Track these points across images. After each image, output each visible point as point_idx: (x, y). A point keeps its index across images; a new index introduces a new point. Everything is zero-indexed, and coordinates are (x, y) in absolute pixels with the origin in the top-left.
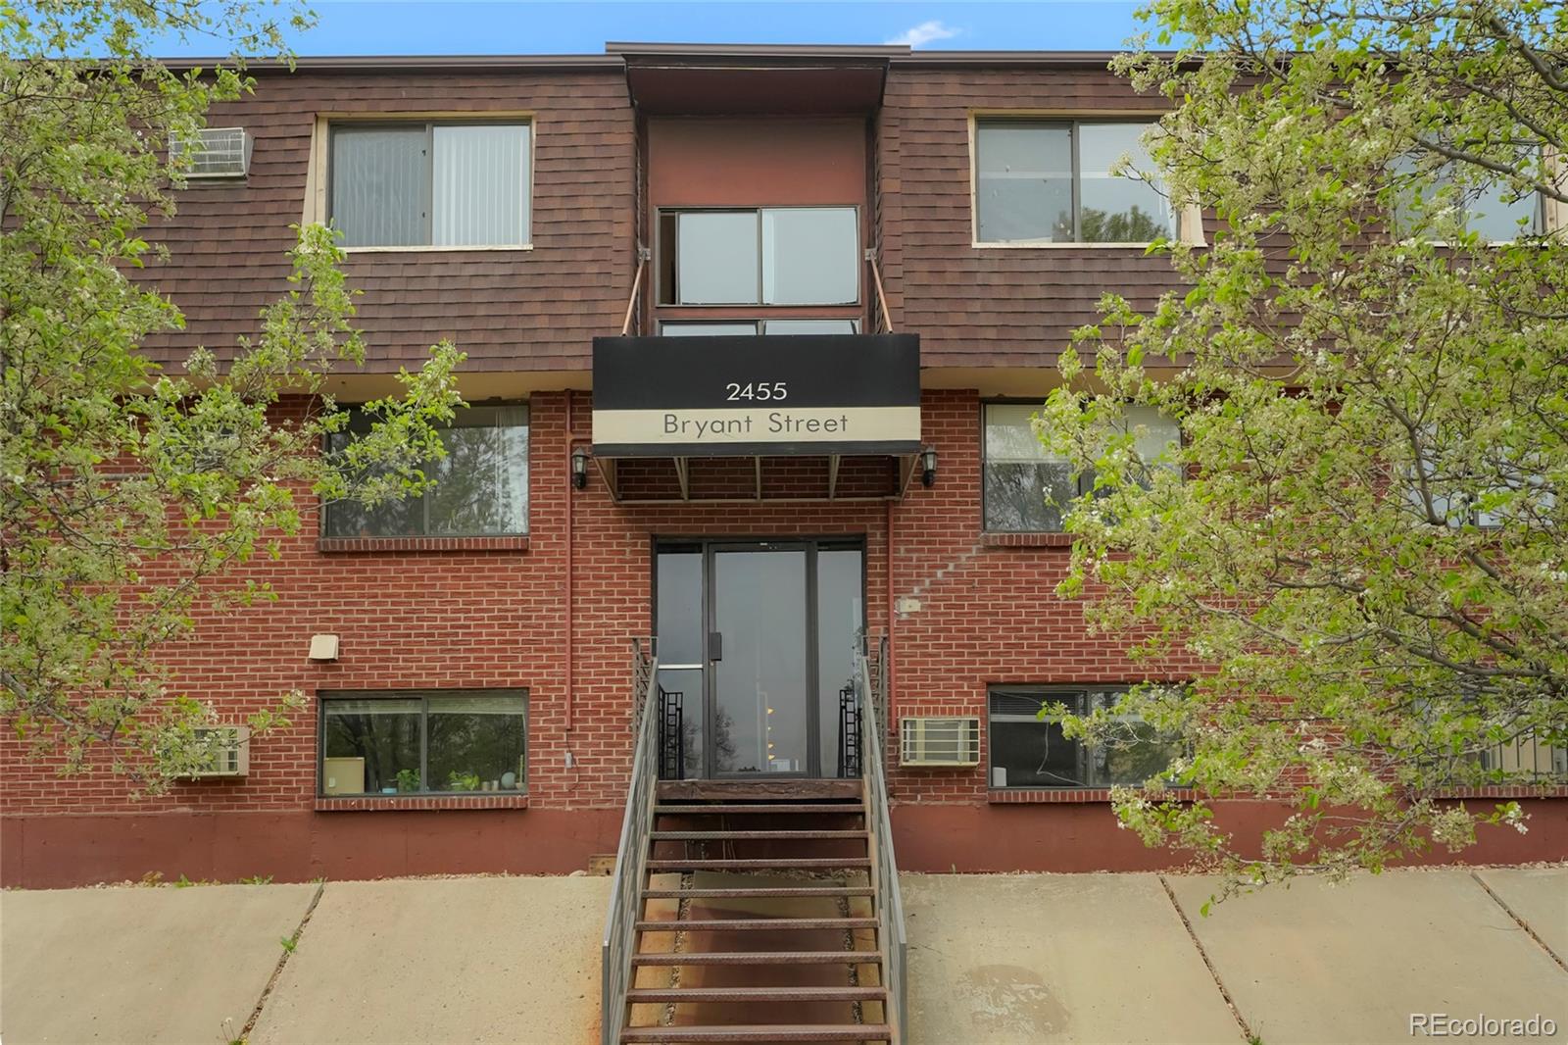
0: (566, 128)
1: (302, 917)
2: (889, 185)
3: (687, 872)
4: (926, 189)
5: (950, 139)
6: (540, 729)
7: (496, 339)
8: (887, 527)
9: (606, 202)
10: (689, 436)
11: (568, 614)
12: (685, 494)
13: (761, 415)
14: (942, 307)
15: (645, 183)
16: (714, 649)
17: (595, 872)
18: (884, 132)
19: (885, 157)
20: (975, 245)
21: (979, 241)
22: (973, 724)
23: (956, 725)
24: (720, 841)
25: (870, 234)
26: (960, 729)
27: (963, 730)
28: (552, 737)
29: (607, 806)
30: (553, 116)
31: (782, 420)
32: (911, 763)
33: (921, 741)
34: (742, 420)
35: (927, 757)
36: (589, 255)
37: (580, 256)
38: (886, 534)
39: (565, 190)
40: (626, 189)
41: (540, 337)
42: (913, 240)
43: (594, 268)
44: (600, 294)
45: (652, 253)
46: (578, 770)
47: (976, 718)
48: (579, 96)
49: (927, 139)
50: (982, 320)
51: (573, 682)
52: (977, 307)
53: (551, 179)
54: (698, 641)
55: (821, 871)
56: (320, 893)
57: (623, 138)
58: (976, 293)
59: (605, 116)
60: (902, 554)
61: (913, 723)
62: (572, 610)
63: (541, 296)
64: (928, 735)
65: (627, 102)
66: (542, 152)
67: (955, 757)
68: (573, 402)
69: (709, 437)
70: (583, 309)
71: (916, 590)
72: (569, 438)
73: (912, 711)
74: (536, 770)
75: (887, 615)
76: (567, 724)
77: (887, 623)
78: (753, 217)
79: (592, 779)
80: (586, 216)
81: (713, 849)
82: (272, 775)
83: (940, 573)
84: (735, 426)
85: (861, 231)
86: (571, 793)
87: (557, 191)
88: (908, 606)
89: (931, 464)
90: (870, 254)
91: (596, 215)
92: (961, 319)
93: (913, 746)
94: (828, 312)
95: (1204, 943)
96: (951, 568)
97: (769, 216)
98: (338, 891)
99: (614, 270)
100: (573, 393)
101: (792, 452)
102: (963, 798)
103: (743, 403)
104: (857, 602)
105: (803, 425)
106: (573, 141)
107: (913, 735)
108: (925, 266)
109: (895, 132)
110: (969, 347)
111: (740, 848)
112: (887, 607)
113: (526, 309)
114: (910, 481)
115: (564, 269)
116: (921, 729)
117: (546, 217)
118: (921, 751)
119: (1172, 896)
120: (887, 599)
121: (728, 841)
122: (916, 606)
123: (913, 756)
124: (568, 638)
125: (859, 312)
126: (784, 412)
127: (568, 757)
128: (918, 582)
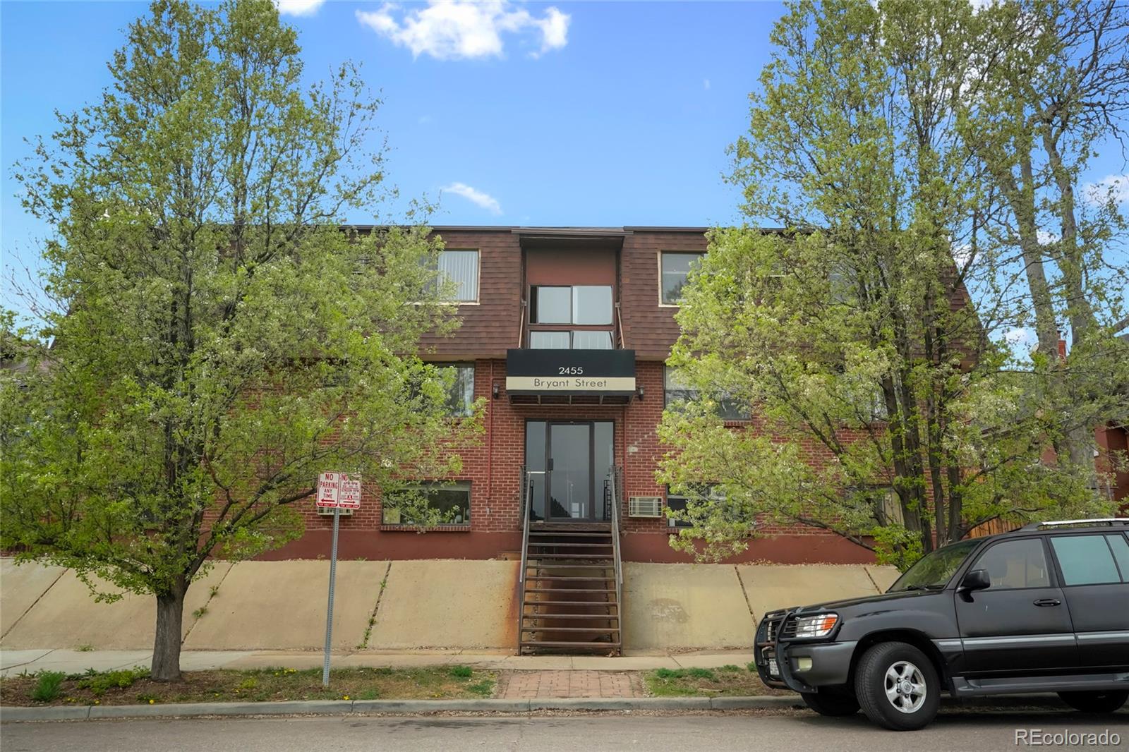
0: (493, 255)
1: (385, 574)
2: (625, 280)
3: (539, 559)
4: (641, 282)
5: (650, 261)
6: (476, 498)
7: (464, 342)
8: (624, 417)
9: (510, 286)
10: (544, 387)
11: (489, 450)
12: (539, 402)
13: (572, 380)
14: (646, 331)
15: (525, 275)
16: (550, 465)
17: (501, 559)
18: (623, 259)
19: (623, 269)
20: (660, 306)
21: (663, 303)
22: (660, 500)
23: (652, 500)
24: (553, 547)
25: (617, 297)
26: (654, 502)
27: (655, 502)
28: (481, 502)
29: (504, 531)
30: (488, 250)
31: (581, 382)
32: (634, 516)
33: (637, 507)
34: (565, 382)
35: (640, 513)
36: (502, 308)
37: (499, 308)
38: (623, 420)
39: (493, 281)
40: (517, 281)
41: (483, 341)
42: (635, 303)
43: (505, 313)
44: (507, 324)
45: (527, 303)
46: (492, 515)
47: (661, 497)
48: (498, 241)
49: (641, 261)
50: (662, 337)
51: (491, 478)
52: (660, 331)
53: (487, 276)
54: (543, 463)
55: (595, 561)
56: (390, 566)
57: (517, 260)
58: (660, 326)
59: (509, 250)
60: (630, 428)
61: (634, 499)
62: (491, 448)
63: (483, 324)
64: (640, 504)
65: (518, 245)
66: (484, 263)
67: (652, 514)
68: (494, 363)
69: (552, 388)
70: (500, 330)
71: (636, 443)
72: (492, 378)
73: (634, 494)
74: (474, 515)
75: (624, 453)
76: (487, 496)
77: (624, 456)
78: (569, 289)
79: (498, 519)
80: (502, 291)
81: (549, 550)
82: (362, 515)
83: (646, 436)
84: (562, 384)
85: (614, 295)
86: (488, 526)
87: (490, 281)
88: (632, 449)
89: (642, 392)
90: (617, 305)
91: (505, 291)
92: (654, 337)
93: (634, 509)
94: (600, 328)
95: (747, 592)
96: (651, 434)
97: (575, 288)
98: (397, 564)
99: (512, 314)
100: (493, 359)
101: (584, 394)
102: (655, 531)
103: (566, 375)
104: (611, 446)
105: (589, 384)
106: (496, 260)
107: (634, 504)
108: (639, 314)
109: (628, 259)
110: (657, 348)
111: (560, 550)
112: (624, 450)
113: (477, 330)
114: (634, 398)
115: (492, 313)
116: (637, 502)
117: (484, 291)
118: (637, 511)
119: (738, 574)
120: (623, 446)
121: (556, 547)
122: (636, 450)
123: (634, 513)
124: (489, 460)
125: (612, 328)
126: (582, 379)
127: (488, 510)
128: (637, 440)
